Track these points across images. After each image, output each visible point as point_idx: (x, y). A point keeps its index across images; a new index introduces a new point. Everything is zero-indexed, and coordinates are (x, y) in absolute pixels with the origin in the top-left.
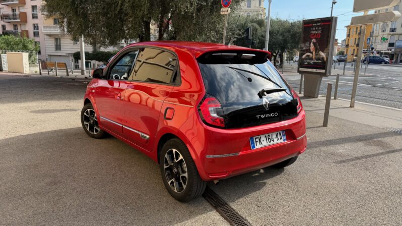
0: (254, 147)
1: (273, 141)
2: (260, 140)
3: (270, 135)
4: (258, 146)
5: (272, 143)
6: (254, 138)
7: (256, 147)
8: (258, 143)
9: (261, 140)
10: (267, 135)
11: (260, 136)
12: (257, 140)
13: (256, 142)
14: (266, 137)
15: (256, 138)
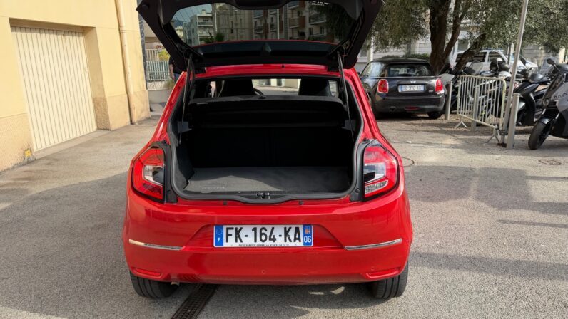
0: (221, 243)
1: (274, 240)
2: (238, 233)
3: (269, 228)
4: (231, 243)
5: (269, 243)
6: (225, 227)
7: (226, 245)
8: (232, 239)
9: (242, 234)
10: (259, 228)
11: (239, 227)
12: (232, 232)
13: (228, 235)
14: (255, 230)
15: (228, 229)
